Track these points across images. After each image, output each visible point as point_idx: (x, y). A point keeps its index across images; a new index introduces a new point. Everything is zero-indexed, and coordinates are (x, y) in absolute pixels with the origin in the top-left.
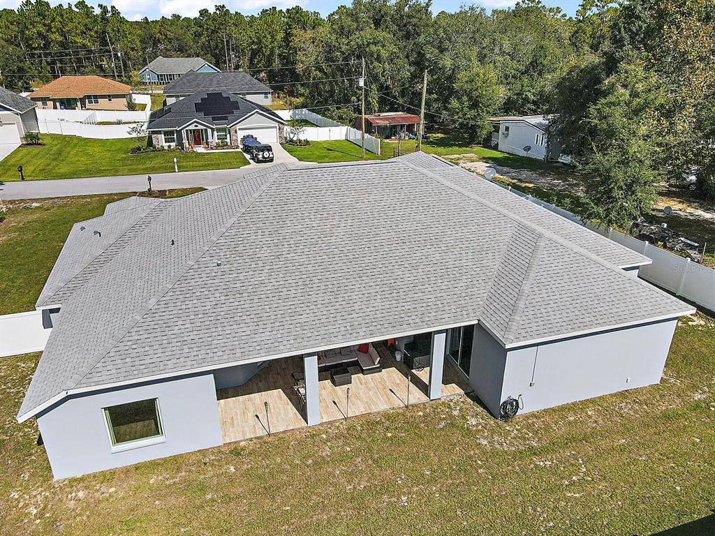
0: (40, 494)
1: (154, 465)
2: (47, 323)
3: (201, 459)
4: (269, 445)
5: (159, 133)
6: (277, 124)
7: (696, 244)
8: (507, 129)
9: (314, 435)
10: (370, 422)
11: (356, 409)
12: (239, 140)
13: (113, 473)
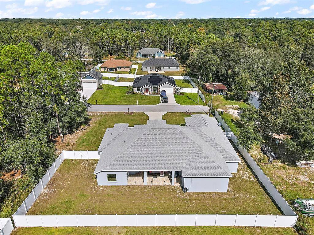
0: (95, 187)
1: (114, 186)
2: (99, 153)
3: (123, 187)
4: (136, 187)
5: (136, 88)
6: (173, 87)
7: (275, 156)
8: (252, 97)
9: (145, 187)
10: (157, 187)
11: (155, 184)
12: (160, 91)
13: (107, 186)
